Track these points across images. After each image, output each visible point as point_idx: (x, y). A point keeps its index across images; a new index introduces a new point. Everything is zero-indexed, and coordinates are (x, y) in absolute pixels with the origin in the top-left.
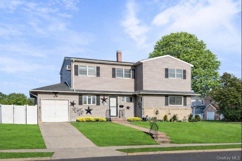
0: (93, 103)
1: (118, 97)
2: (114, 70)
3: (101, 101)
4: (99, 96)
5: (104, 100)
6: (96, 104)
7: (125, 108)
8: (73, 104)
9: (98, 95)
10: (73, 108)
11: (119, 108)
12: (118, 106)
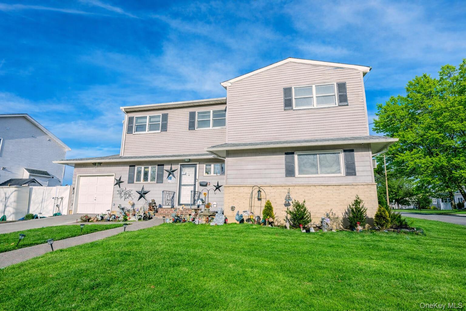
0: (151, 180)
1: (198, 166)
2: (192, 115)
3: (166, 174)
4: (163, 165)
5: (171, 172)
6: (156, 182)
7: (211, 187)
8: (119, 182)
9: (161, 164)
10: (119, 189)
11: (199, 188)
12: (197, 183)
